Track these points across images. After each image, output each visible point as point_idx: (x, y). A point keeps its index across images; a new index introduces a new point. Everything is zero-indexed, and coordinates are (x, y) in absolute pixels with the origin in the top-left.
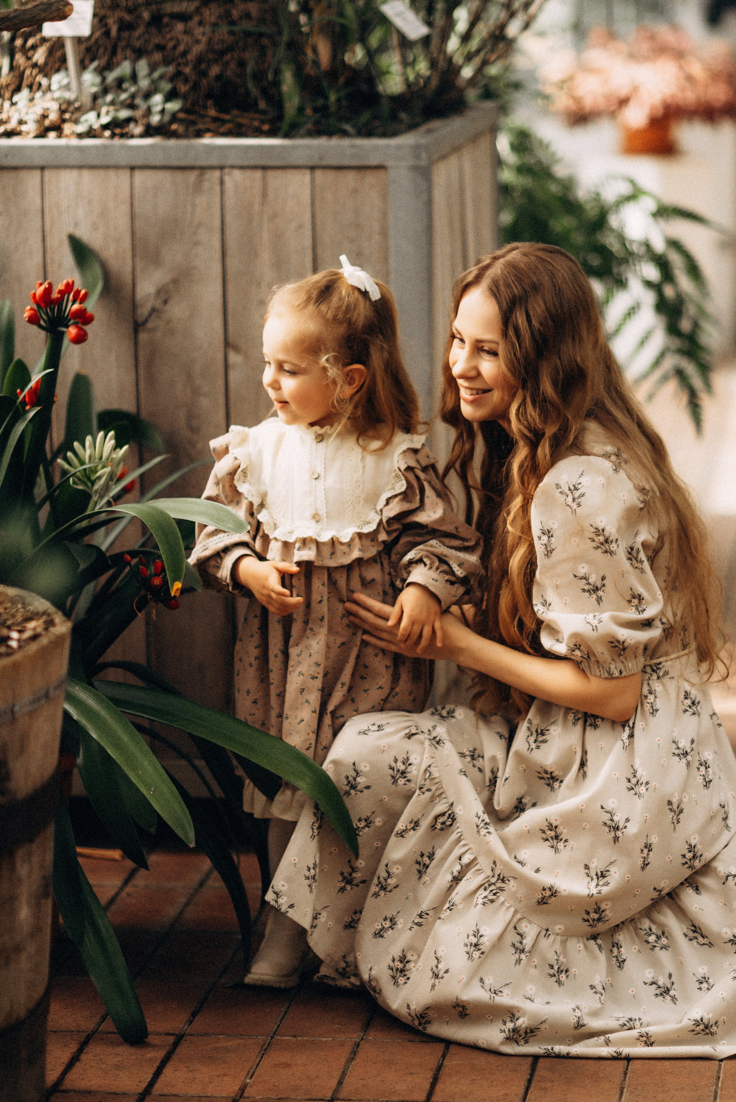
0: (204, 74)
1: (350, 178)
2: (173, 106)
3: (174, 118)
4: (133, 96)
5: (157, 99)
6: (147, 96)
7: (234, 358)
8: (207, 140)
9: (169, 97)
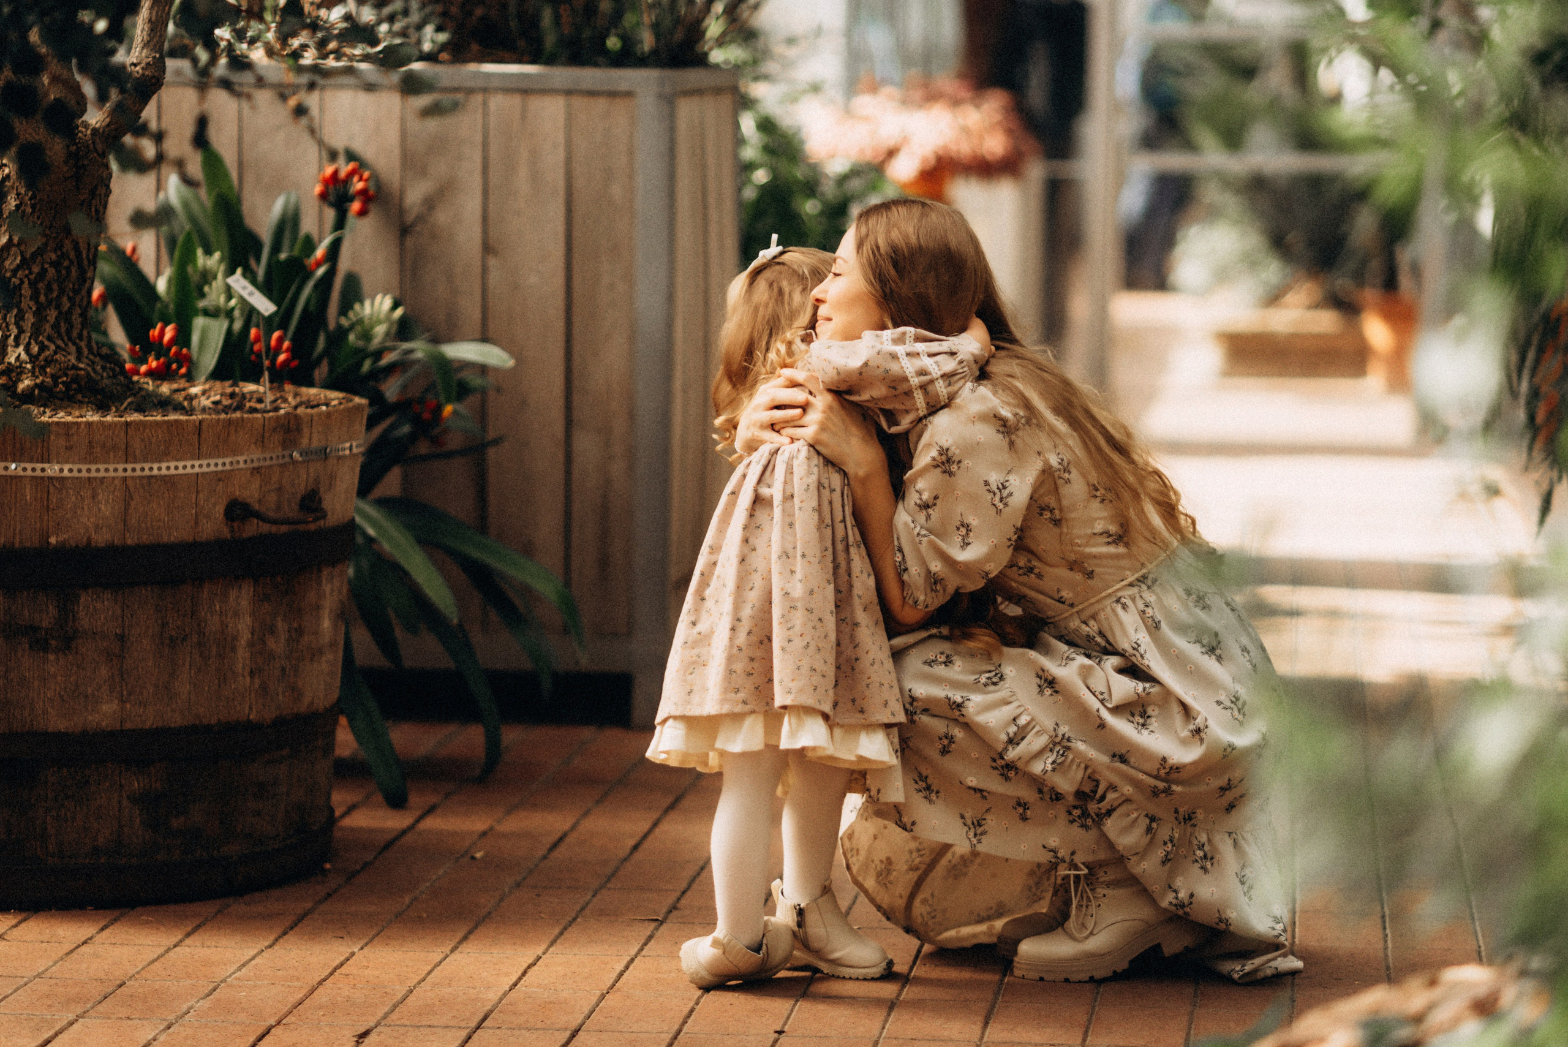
0: (470, 13)
1: (602, 103)
2: (442, 37)
3: (443, 47)
4: (406, 28)
5: (429, 30)
6: (419, 27)
7: (492, 262)
8: (472, 67)
9: (439, 29)
